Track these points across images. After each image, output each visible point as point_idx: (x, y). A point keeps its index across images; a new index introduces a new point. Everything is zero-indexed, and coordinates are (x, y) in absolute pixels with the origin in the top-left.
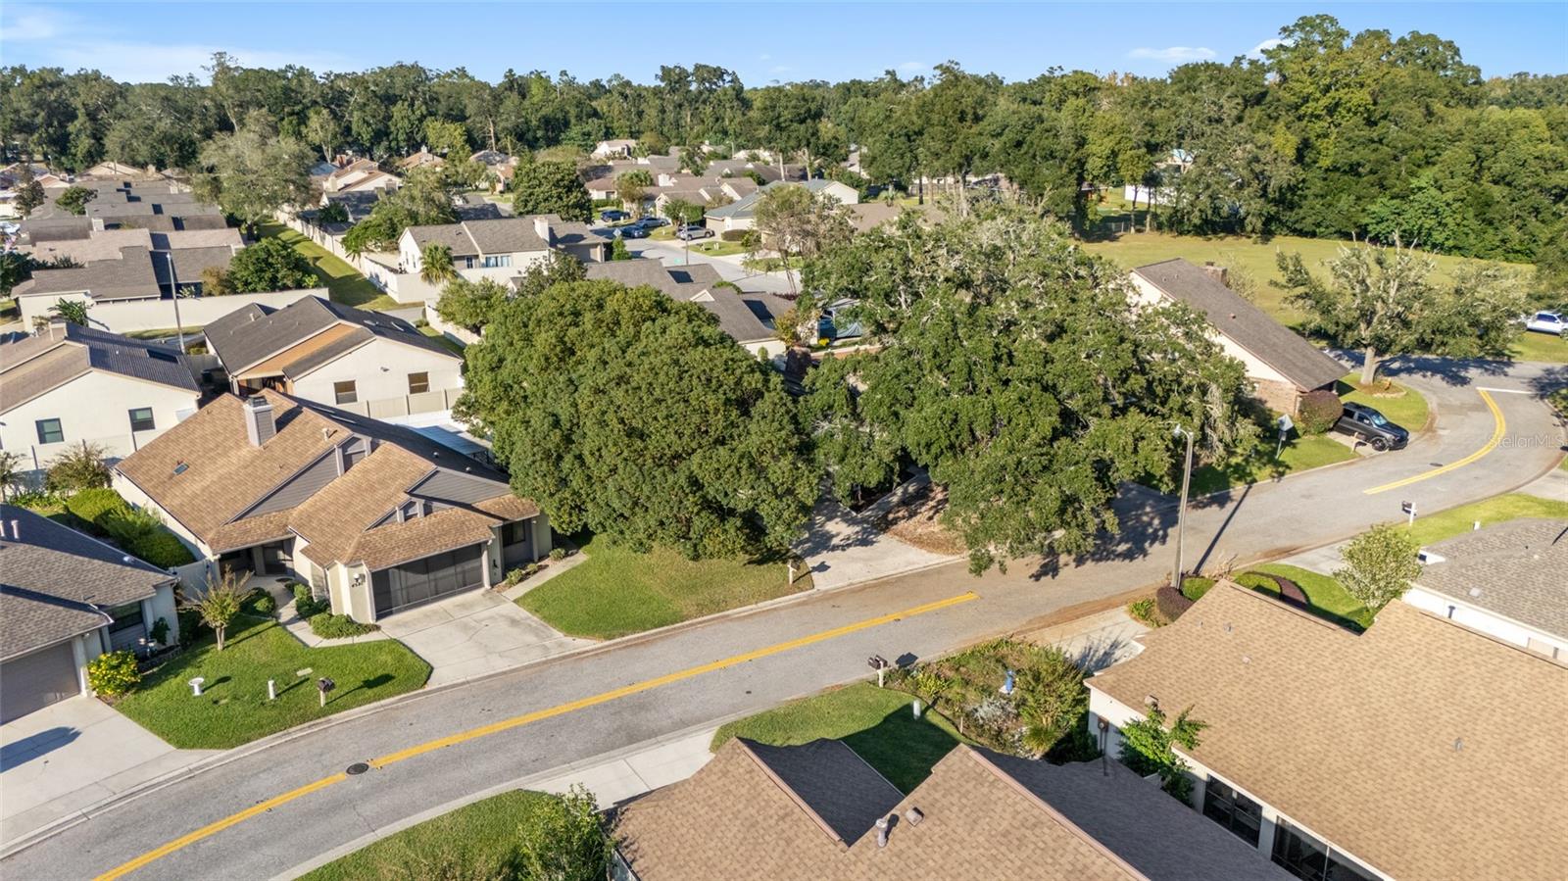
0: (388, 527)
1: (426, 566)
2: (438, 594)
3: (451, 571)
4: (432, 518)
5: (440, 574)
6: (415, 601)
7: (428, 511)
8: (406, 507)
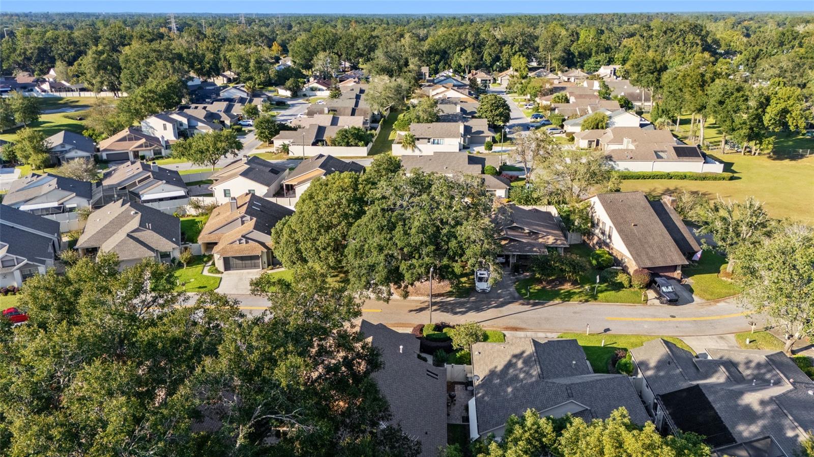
0: (234, 245)
1: (242, 258)
2: (245, 267)
3: (249, 262)
4: (248, 245)
5: (246, 262)
6: (237, 268)
7: (247, 242)
8: (240, 240)
